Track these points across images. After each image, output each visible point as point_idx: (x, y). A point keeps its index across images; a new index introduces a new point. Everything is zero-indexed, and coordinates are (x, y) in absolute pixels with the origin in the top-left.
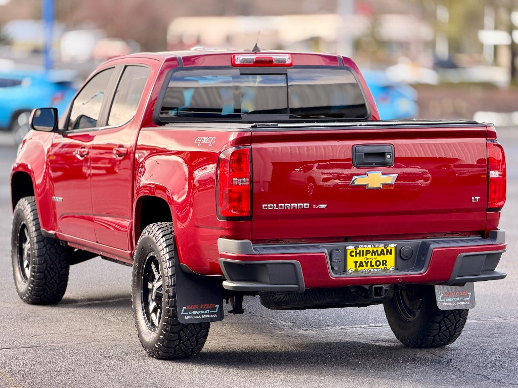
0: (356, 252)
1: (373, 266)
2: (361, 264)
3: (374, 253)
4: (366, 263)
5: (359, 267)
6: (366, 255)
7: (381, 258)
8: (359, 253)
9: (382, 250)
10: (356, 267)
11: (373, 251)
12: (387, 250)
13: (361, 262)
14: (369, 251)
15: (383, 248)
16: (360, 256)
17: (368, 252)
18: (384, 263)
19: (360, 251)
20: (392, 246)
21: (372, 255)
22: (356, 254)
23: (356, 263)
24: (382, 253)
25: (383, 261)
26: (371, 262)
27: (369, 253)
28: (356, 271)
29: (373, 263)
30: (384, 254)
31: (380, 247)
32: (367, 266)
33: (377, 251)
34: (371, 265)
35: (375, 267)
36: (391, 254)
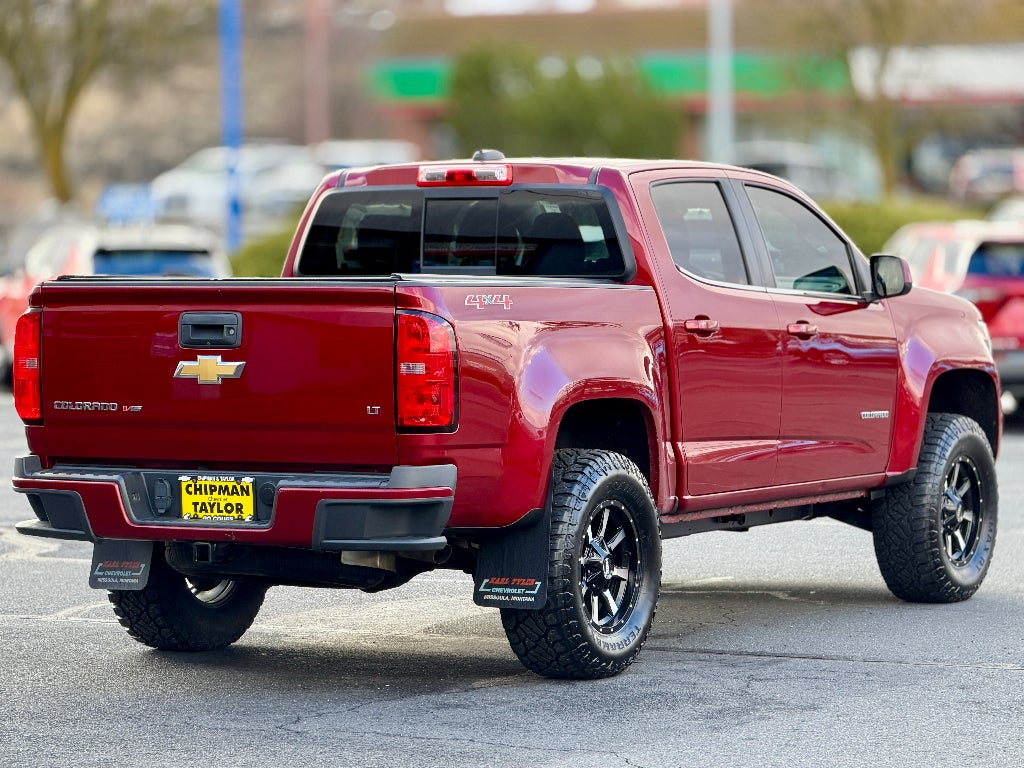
0: (195, 485)
1: (222, 512)
2: (204, 508)
3: (224, 490)
4: (212, 506)
5: (201, 512)
6: (211, 494)
7: (234, 500)
8: (200, 489)
9: (234, 487)
10: (196, 510)
11: (221, 487)
12: (242, 487)
13: (204, 504)
14: (215, 486)
15: (235, 484)
16: (201, 494)
17: (213, 489)
18: (239, 508)
19: (201, 485)
20: (247, 481)
21: (219, 494)
22: (196, 490)
23: (196, 504)
24: (234, 492)
25: (238, 504)
26: (219, 504)
27: (215, 490)
28: (196, 518)
29: (222, 508)
30: (237, 494)
31: (228, 481)
32: (212, 511)
33: (227, 487)
34: (219, 511)
35: (225, 513)
36: (248, 494)
